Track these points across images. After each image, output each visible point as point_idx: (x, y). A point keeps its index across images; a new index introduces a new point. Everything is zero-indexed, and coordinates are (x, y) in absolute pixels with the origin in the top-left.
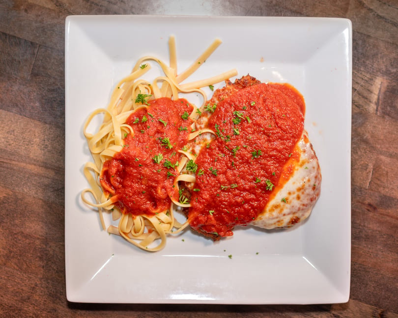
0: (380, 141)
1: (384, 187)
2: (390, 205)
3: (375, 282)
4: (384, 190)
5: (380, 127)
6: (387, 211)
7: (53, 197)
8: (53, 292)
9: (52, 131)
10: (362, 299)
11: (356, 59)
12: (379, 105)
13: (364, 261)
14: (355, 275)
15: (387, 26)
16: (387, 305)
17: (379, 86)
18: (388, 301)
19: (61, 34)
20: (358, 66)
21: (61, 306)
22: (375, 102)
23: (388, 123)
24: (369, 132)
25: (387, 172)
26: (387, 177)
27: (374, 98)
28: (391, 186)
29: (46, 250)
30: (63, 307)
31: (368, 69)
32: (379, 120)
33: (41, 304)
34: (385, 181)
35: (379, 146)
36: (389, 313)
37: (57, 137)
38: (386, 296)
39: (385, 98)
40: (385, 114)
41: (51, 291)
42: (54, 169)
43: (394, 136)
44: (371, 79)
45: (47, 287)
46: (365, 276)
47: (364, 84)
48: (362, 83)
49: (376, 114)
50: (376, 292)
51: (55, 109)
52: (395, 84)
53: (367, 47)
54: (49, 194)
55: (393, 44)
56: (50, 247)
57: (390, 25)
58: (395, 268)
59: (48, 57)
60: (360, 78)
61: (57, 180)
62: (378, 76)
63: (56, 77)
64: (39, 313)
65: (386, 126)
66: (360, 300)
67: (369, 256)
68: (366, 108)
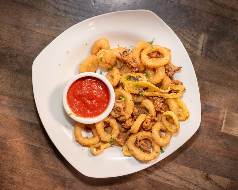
0: (204, 73)
1: (207, 100)
2: (211, 111)
3: (202, 157)
4: (207, 102)
5: (204, 64)
6: (209, 114)
7: (8, 112)
8: (11, 168)
9: (6, 72)
10: (195, 167)
11: (189, 23)
12: (203, 51)
13: (196, 145)
14: (190, 153)
15: (207, 2)
16: (210, 170)
17: (203, 39)
18: (211, 168)
19: (8, 13)
20: (190, 27)
21: (16, 176)
22: (201, 49)
23: (208, 61)
24: (197, 68)
25: (209, 92)
26: (209, 94)
27: (200, 46)
28: (211, 100)
29: (6, 144)
30: (18, 177)
31: (196, 29)
32: (203, 60)
33: (4, 175)
34: (207, 97)
35: (203, 76)
36: (211, 175)
37: (9, 76)
38: (209, 165)
39: (206, 47)
40: (207, 56)
41: (10, 167)
42: (8, 95)
43: (212, 69)
44: (198, 35)
45: (7, 166)
46: (196, 154)
47: (193, 38)
48: (192, 38)
49: (201, 56)
50: (203, 163)
51: (7, 59)
52: (213, 38)
53: (195, 16)
54: (6, 111)
55: (211, 13)
56: (8, 142)
57: (209, 2)
58: (214, 148)
59: (1, 28)
60: (191, 35)
61: (10, 102)
62: (202, 33)
63: (7, 40)
64: (3, 180)
65: (208, 63)
66: (194, 168)
67: (198, 142)
68: (195, 53)
